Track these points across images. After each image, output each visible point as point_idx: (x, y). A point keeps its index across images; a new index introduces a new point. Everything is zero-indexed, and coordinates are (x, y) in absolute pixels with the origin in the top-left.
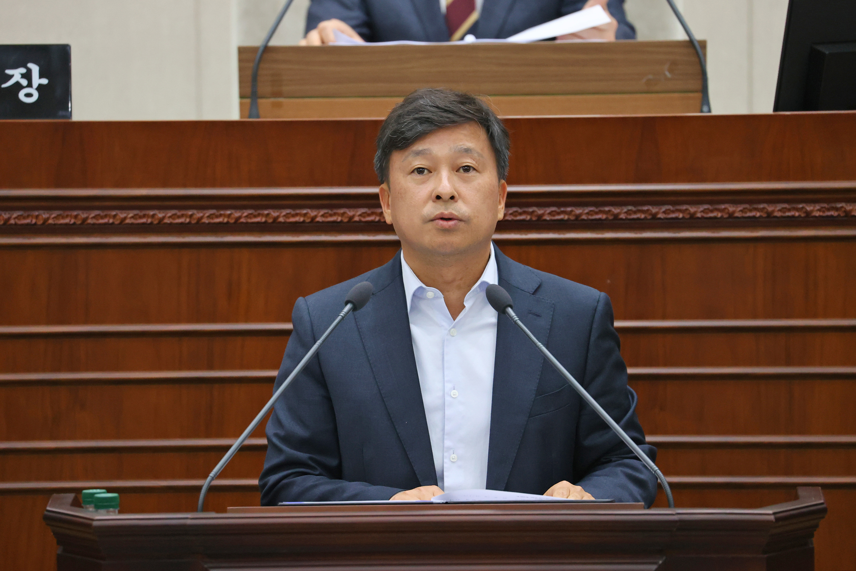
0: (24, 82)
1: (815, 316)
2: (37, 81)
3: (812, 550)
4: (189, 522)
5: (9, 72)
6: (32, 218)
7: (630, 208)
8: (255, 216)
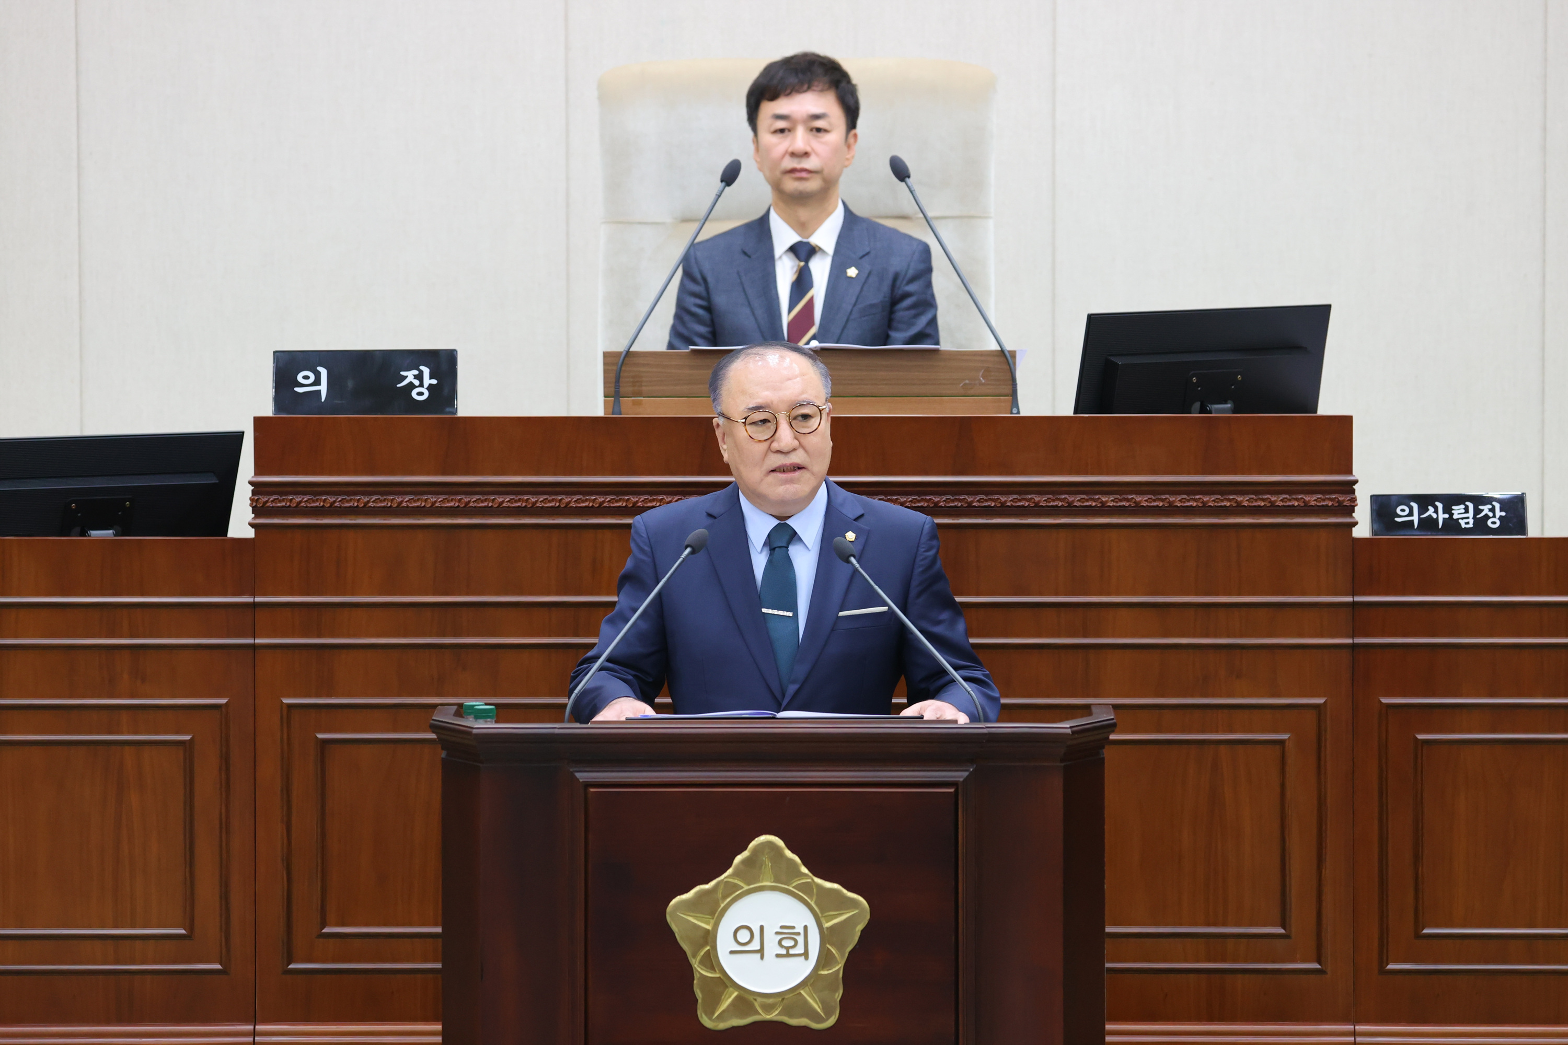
0: (417, 383)
1: (1108, 594)
2: (427, 381)
3: (1103, 759)
4: (556, 731)
5: (403, 373)
6: (422, 502)
7: (948, 497)
8: (617, 501)
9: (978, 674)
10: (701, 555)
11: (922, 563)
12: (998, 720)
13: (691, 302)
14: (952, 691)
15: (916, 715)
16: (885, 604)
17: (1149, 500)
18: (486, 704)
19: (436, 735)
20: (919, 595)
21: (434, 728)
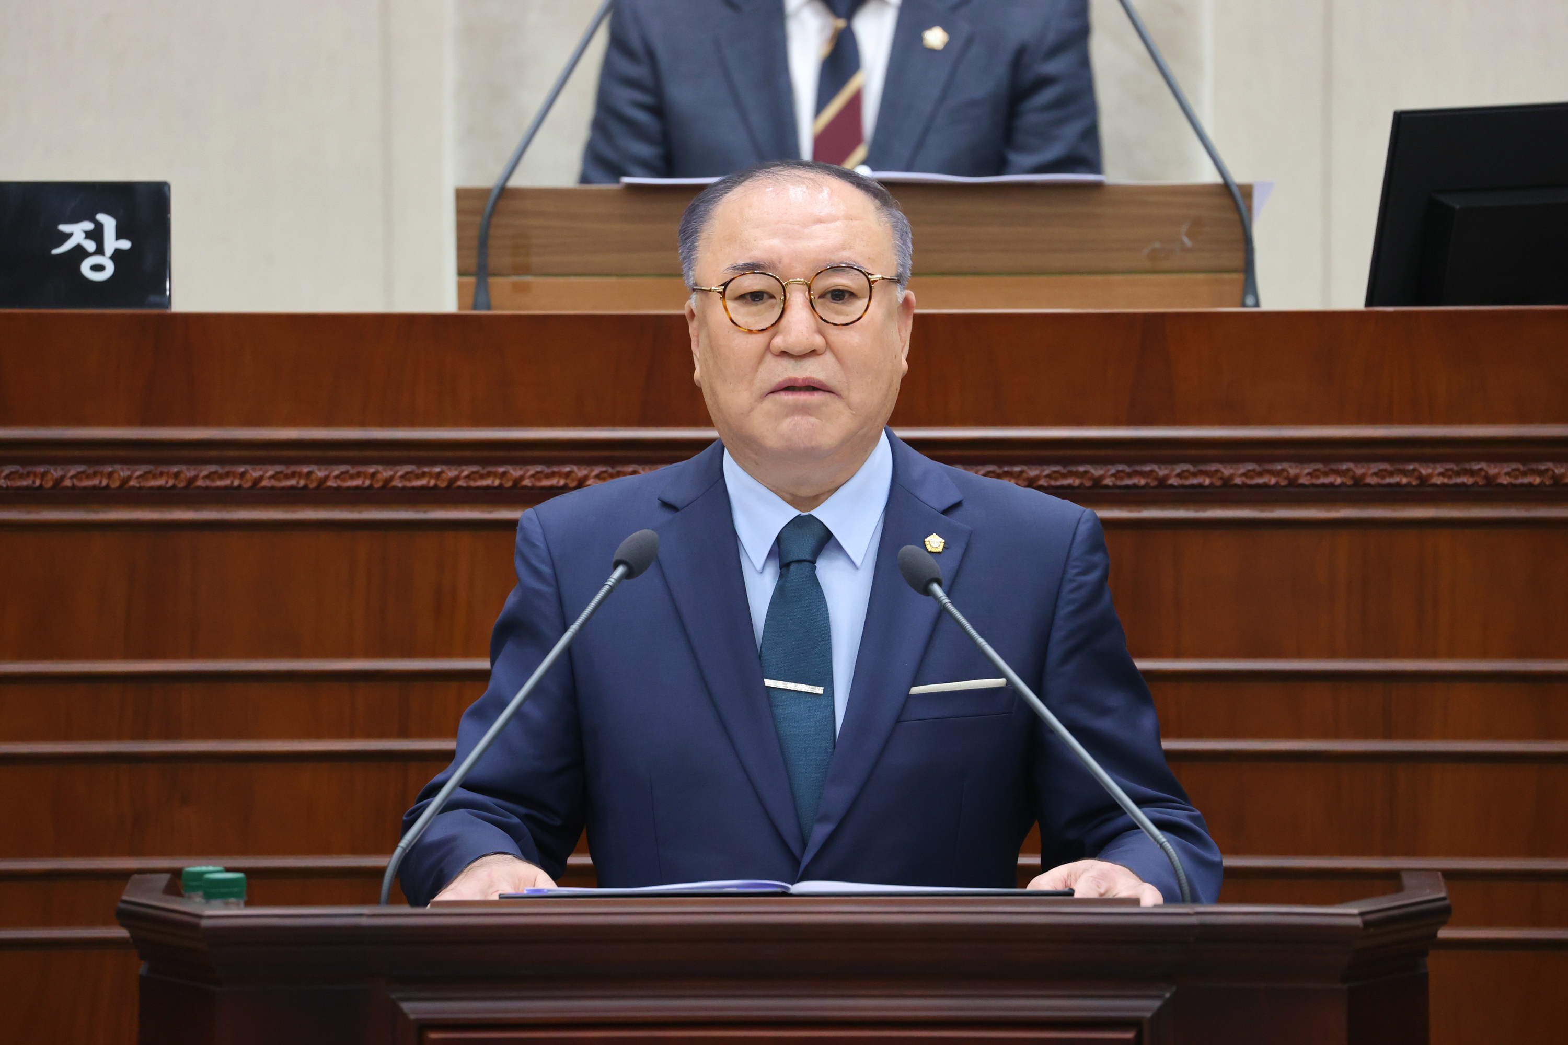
0: (90, 246)
1: (1434, 655)
2: (112, 243)
3: (1426, 975)
4: (365, 921)
5: (64, 228)
6: (102, 477)
7: (1121, 467)
8: (482, 477)
9: (1179, 816)
10: (649, 579)
11: (1074, 596)
12: (1221, 899)
13: (624, 97)
14: (1130, 843)
15: (1060, 888)
16: (999, 674)
17: (1512, 474)
18: (228, 870)
19: (130, 932)
20: (1067, 656)
21: (126, 917)
